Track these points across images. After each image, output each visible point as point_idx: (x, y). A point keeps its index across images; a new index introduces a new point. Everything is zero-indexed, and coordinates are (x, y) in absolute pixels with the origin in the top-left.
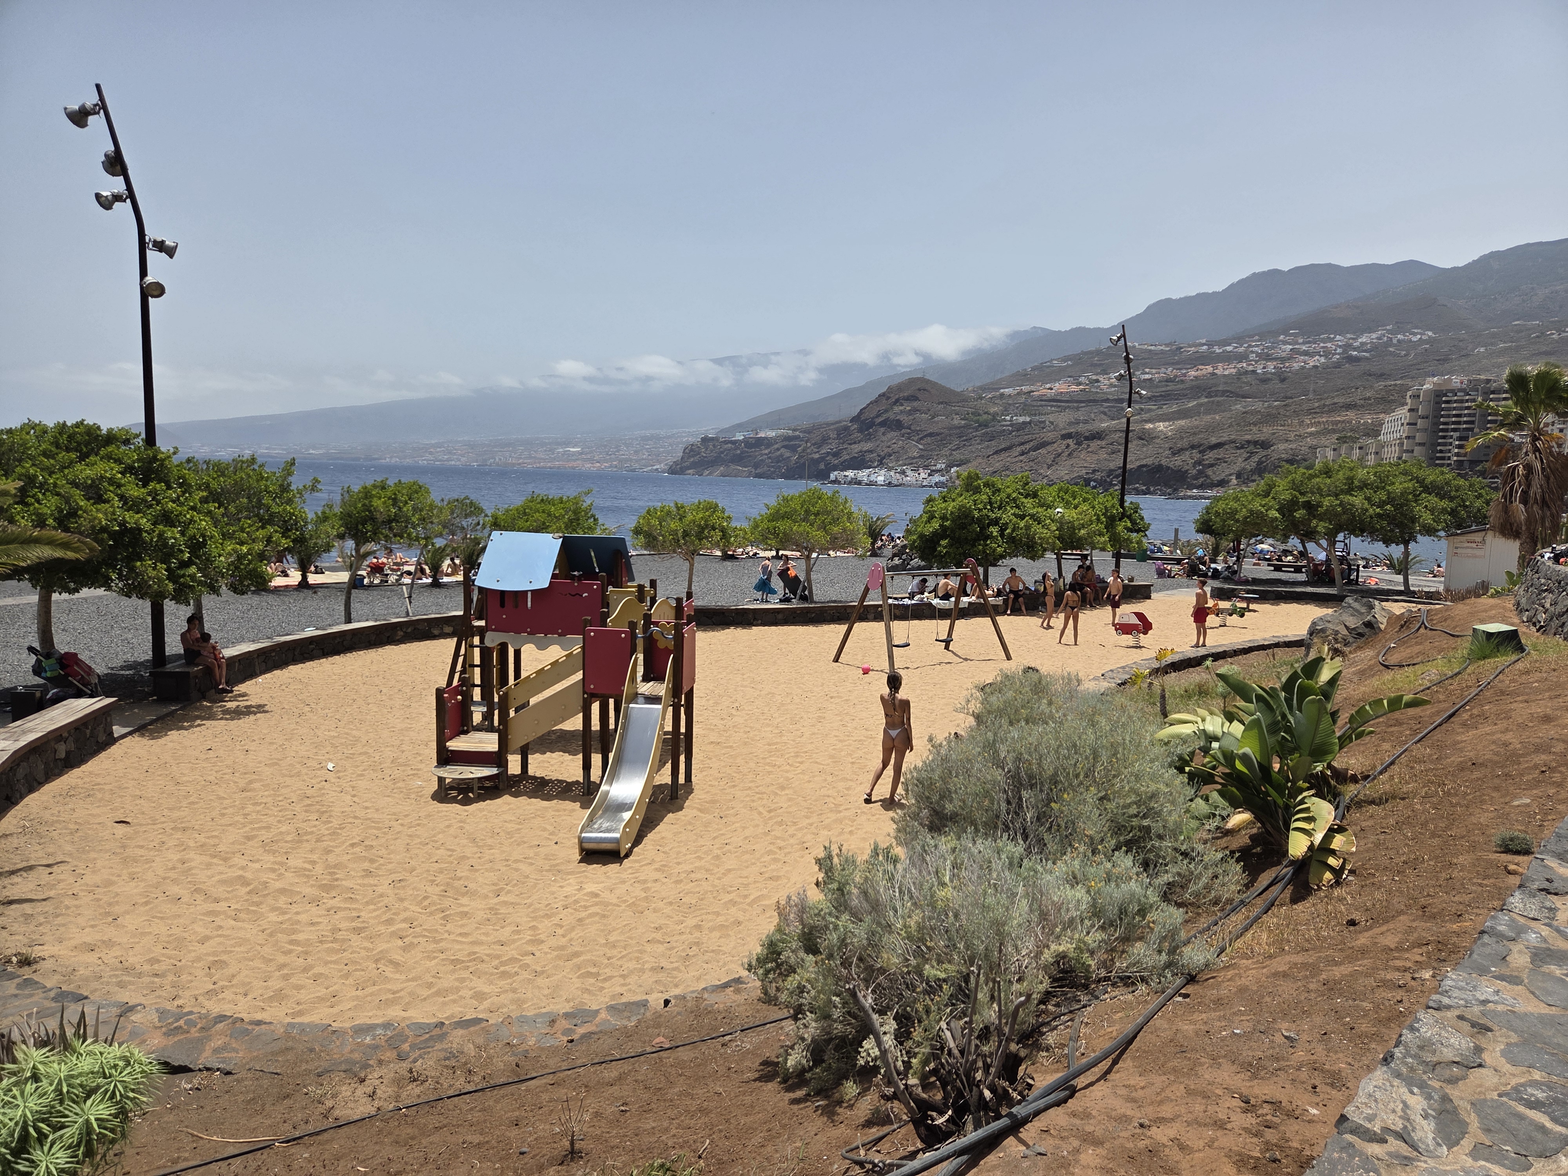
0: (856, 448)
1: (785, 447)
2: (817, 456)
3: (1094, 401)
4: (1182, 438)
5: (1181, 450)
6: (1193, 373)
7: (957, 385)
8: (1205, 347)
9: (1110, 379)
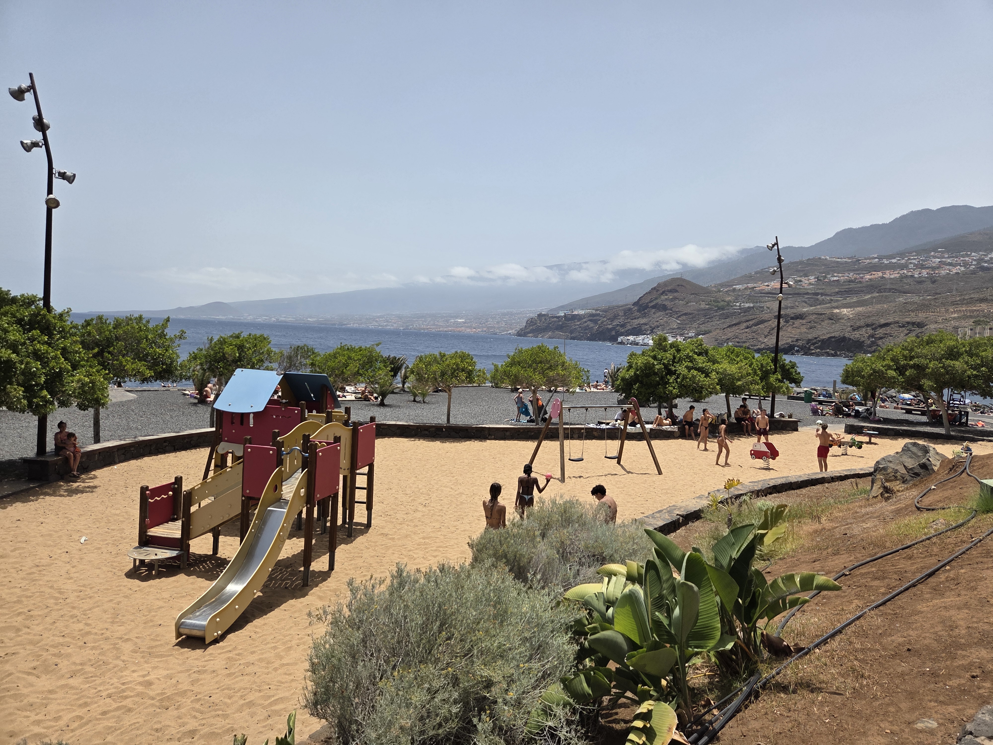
0: (636, 322)
1: (590, 320)
2: (610, 326)
3: (798, 294)
4: (860, 319)
5: (859, 328)
6: (868, 277)
7: (704, 283)
8: (877, 260)
9: (809, 280)
